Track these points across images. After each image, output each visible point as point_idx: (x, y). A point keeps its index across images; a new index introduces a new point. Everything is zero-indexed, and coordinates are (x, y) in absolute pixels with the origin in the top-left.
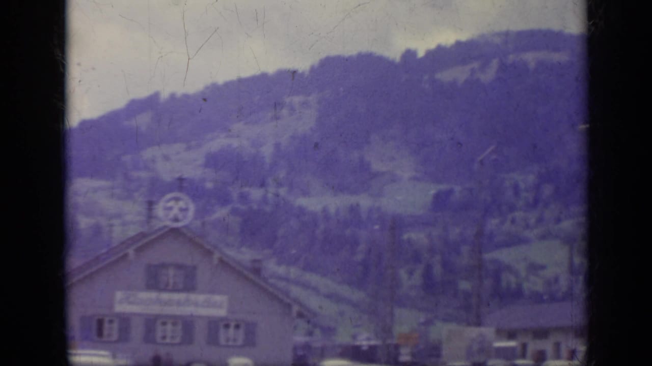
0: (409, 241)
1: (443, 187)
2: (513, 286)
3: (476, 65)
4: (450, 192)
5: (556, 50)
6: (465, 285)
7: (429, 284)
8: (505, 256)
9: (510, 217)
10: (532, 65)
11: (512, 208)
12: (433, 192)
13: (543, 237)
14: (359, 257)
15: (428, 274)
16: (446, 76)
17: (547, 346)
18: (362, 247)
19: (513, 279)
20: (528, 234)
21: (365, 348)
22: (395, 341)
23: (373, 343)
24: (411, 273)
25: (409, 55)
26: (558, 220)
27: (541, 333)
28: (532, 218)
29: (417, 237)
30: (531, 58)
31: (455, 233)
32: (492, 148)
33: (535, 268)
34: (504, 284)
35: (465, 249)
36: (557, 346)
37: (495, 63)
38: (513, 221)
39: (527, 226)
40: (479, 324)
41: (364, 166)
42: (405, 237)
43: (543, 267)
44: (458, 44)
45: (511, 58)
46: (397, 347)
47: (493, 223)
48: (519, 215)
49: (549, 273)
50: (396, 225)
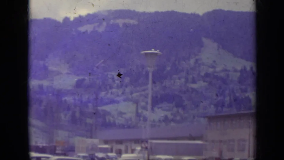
0: (65, 101)
1: (81, 77)
2: (112, 121)
3: (96, 24)
4: (83, 80)
5: (132, 18)
6: (89, 121)
7: (74, 120)
8: (107, 108)
9: (110, 91)
10: (121, 25)
11: (111, 88)
12: (76, 80)
13: (125, 100)
14: (43, 108)
15: (73, 116)
16: (82, 29)
17: (122, 147)
18: (44, 103)
19: (111, 119)
20: (118, 99)
21: (41, 147)
22: (55, 144)
23: (44, 145)
24: (66, 115)
25: (66, 19)
26: (132, 93)
27: (120, 142)
28: (120, 92)
29: (69, 99)
30: (120, 22)
31: (85, 98)
32: (102, 61)
33: (121, 114)
34: (107, 120)
35: (90, 105)
36: (127, 147)
37: (104, 24)
38: (112, 93)
39: (118, 96)
40: (91, 137)
41: (45, 68)
42: (63, 99)
43: (125, 113)
44: (89, 15)
45: (112, 21)
46: (55, 147)
47: (103, 94)
48: (114, 90)
49: (128, 116)
50: (59, 93)
